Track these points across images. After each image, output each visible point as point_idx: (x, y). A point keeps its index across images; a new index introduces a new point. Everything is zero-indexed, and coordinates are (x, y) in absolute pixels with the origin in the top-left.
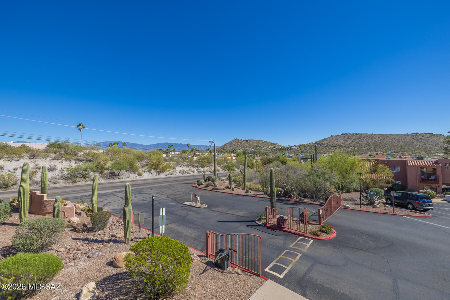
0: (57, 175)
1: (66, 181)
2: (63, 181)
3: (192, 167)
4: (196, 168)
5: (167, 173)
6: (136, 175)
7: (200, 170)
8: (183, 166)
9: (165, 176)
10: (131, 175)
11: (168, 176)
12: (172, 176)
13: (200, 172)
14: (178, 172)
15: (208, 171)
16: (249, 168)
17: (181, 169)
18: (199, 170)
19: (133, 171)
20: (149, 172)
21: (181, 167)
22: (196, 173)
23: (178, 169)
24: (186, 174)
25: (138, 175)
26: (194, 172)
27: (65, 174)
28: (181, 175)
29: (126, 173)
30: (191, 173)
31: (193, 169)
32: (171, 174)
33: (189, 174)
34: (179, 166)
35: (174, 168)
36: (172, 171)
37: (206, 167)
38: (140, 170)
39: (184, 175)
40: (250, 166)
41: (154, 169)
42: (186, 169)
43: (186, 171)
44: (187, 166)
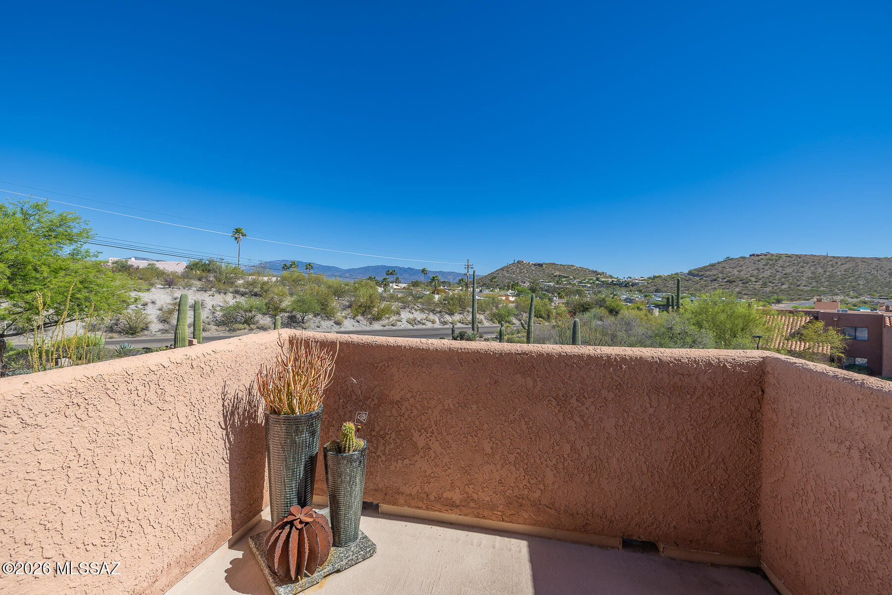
0: (205, 316)
1: (220, 328)
2: (216, 327)
3: (431, 314)
4: (438, 315)
5: (386, 322)
6: (332, 323)
7: (446, 320)
8: (413, 311)
9: (382, 328)
10: (322, 322)
11: (387, 328)
12: (394, 328)
13: (445, 323)
14: (404, 321)
15: (460, 322)
16: (540, 319)
17: (411, 316)
18: (444, 320)
19: (327, 317)
20: (353, 318)
21: (410, 312)
22: (438, 325)
23: (405, 315)
24: (420, 326)
25: (335, 323)
26: (433, 322)
27: (217, 316)
28: (410, 327)
29: (314, 318)
30: (429, 325)
31: (432, 316)
32: (393, 325)
33: (424, 327)
34: (408, 310)
35: (398, 313)
36: (394, 318)
37: (456, 314)
38: (339, 315)
39: (416, 327)
40: (544, 315)
41: (363, 314)
42: (419, 316)
43: (419, 320)
44: (422, 310)
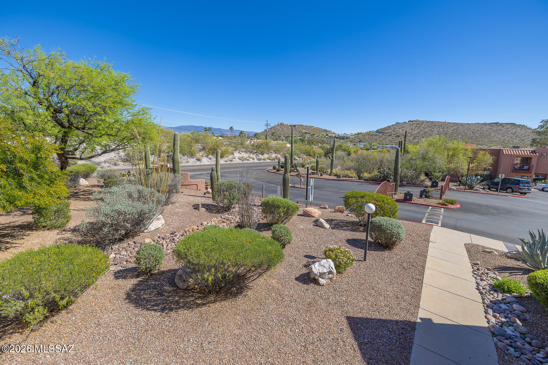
0: (113, 156)
1: (125, 164)
2: (123, 163)
3: (251, 154)
4: (255, 154)
5: (226, 159)
6: (195, 159)
7: (260, 157)
8: (241, 152)
9: (225, 163)
10: (189, 159)
11: (228, 162)
12: (232, 162)
13: (260, 159)
14: (237, 158)
15: (268, 159)
16: (310, 157)
17: (240, 155)
18: (259, 158)
19: (191, 156)
20: (207, 157)
21: (239, 153)
22: (256, 161)
23: (237, 154)
24: (247, 161)
25: (196, 159)
26: (253, 159)
27: (121, 155)
28: (241, 162)
29: (183, 157)
30: (251, 161)
31: (252, 155)
32: (231, 161)
33: (249, 162)
34: (237, 151)
35: (233, 154)
36: (230, 157)
37: (265, 154)
38: (198, 155)
39: (244, 162)
40: (312, 154)
41: (212, 155)
42: (245, 155)
43: (245, 158)
44: (246, 152)
